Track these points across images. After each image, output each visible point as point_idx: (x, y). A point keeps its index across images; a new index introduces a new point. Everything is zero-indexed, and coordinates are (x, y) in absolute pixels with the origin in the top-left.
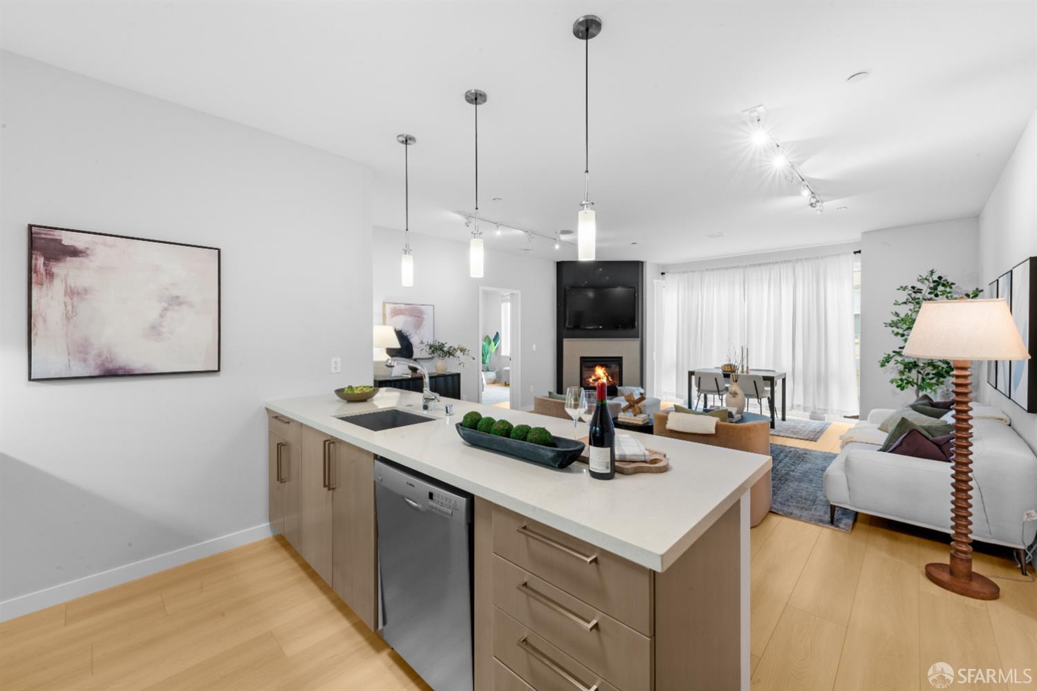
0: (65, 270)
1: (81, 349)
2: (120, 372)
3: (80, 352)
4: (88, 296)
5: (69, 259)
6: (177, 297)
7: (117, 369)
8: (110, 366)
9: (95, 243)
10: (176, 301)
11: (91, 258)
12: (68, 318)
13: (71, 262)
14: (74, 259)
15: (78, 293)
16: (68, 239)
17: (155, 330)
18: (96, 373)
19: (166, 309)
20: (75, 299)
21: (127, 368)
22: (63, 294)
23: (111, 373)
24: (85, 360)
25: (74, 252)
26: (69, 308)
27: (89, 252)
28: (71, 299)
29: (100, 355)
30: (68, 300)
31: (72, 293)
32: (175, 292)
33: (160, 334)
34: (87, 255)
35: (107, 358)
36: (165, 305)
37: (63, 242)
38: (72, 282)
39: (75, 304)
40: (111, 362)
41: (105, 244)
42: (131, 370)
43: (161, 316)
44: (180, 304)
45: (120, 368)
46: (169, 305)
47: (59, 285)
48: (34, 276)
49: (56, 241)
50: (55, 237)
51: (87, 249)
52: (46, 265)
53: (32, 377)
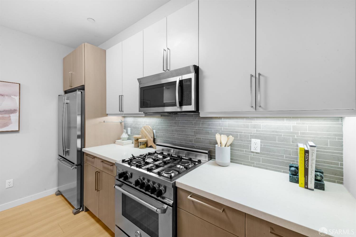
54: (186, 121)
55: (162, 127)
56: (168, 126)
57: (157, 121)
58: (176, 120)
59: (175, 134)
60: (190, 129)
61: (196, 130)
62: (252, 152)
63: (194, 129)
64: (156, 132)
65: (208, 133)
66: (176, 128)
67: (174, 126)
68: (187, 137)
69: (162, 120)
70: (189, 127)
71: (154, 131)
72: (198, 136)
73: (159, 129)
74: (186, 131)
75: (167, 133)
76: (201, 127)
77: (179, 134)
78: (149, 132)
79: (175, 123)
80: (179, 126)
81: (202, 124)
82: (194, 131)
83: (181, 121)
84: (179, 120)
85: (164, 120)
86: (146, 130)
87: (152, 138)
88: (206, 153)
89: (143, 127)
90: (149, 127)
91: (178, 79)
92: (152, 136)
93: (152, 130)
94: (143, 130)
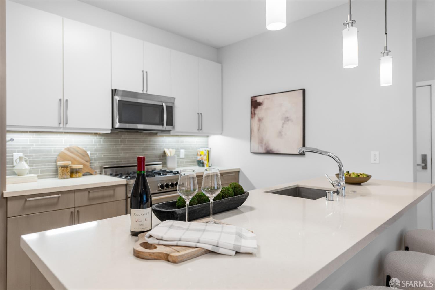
0: (259, 111)
1: (261, 142)
2: (271, 152)
4: (263, 121)
6: (287, 117)
8: (268, 149)
9: (264, 99)
10: (287, 119)
11: (264, 105)
12: (258, 130)
13: (259, 107)
15: (261, 120)
16: (259, 99)
17: (280, 134)
18: (264, 152)
19: (284, 124)
20: (260, 122)
21: (272, 150)
22: (257, 120)
23: (269, 152)
24: (262, 146)
25: (260, 104)
26: (259, 126)
27: (263, 103)
29: (266, 144)
30: (258, 123)
32: (287, 115)
33: (282, 135)
36: (283, 121)
37: (258, 101)
38: (259, 116)
39: (260, 124)
40: (268, 147)
41: (267, 99)
42: (274, 151)
43: (282, 127)
44: (288, 120)
46: (285, 121)
47: (256, 118)
48: (252, 115)
49: (256, 101)
50: (256, 100)
51: (263, 102)
52: (254, 111)
53: (252, 152)
54: (133, 139)
55: (101, 147)
57: (93, 139)
58: (122, 138)
59: (121, 153)
60: (138, 147)
61: (144, 147)
62: (181, 158)
63: (142, 147)
64: (91, 154)
65: (154, 149)
66: (122, 147)
67: (120, 145)
69: (101, 138)
70: (137, 145)
71: (89, 153)
73: (96, 150)
75: (111, 153)
76: (148, 145)
77: (127, 153)
78: (80, 155)
80: (126, 144)
81: (150, 141)
82: (142, 149)
83: (129, 138)
84: (127, 139)
85: (104, 138)
86: (72, 153)
87: (87, 162)
88: (160, 164)
89: (66, 149)
90: (79, 148)
91: (164, 104)
92: (87, 159)
93: (86, 152)
94: (64, 153)
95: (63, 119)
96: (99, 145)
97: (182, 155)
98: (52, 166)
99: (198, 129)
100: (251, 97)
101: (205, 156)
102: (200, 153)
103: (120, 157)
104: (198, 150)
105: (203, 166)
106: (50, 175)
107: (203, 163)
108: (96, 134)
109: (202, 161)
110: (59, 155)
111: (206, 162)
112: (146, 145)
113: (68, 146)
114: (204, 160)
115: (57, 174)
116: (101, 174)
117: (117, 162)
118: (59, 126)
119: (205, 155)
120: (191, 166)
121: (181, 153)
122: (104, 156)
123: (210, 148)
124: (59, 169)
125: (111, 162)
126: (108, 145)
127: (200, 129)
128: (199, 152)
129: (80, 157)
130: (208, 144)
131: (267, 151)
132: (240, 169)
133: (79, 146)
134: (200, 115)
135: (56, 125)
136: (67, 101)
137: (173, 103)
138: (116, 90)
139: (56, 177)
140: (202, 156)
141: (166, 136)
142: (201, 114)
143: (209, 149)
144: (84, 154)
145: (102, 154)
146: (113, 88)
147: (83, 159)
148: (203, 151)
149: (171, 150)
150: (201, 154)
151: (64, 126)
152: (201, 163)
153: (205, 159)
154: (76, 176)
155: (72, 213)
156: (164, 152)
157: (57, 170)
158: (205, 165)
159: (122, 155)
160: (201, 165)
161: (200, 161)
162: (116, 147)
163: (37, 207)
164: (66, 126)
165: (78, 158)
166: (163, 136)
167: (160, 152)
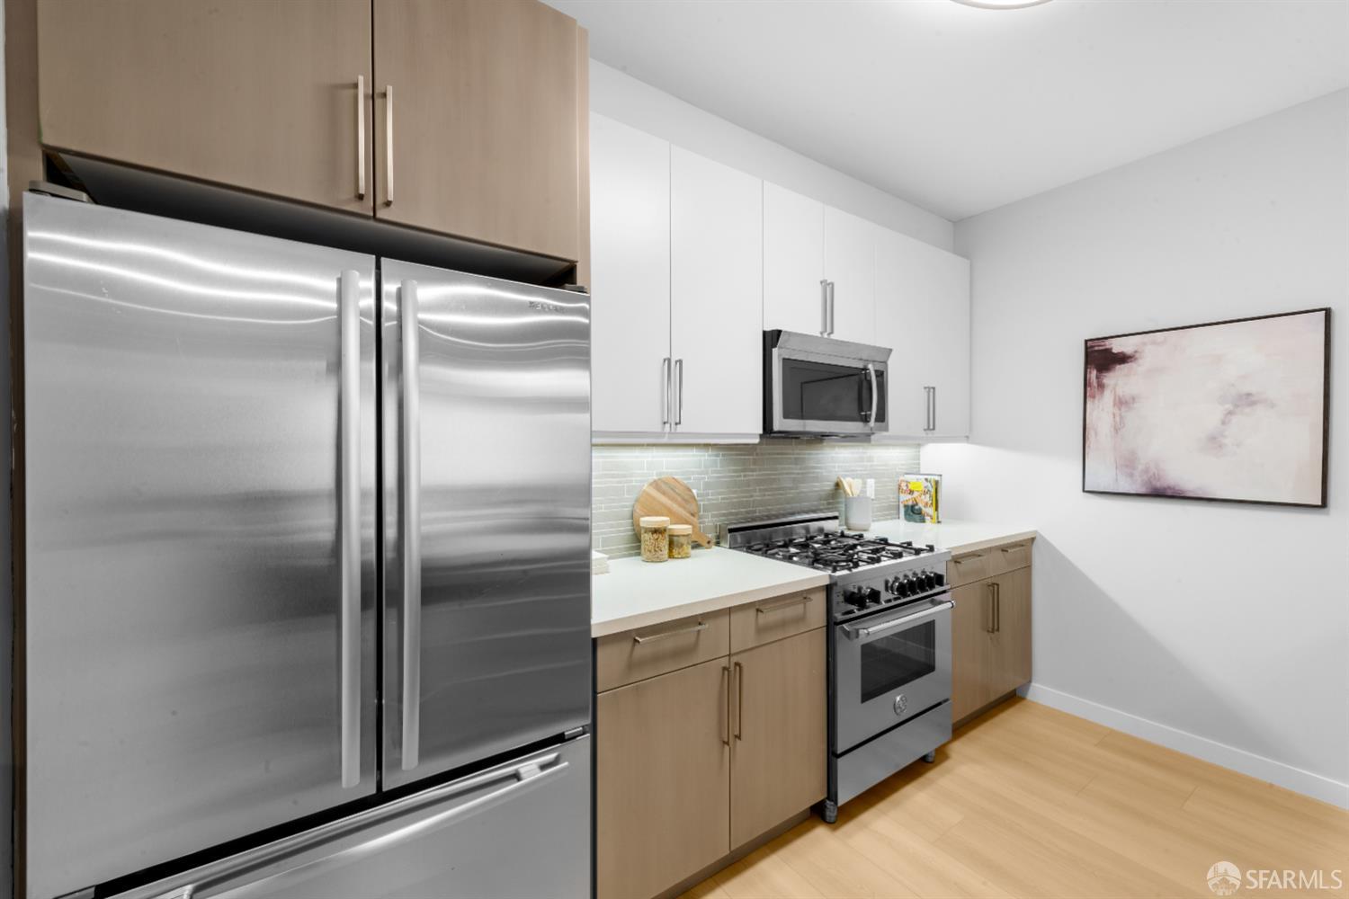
0: (1117, 379)
1: (1128, 463)
2: (1169, 493)
3: (1127, 466)
4: (1135, 405)
5: (1118, 367)
6: (1249, 395)
7: (1165, 489)
8: (1158, 485)
9: (1144, 344)
10: (1246, 401)
11: (1140, 361)
12: (1116, 430)
13: (1120, 370)
14: (1123, 366)
15: (1126, 403)
16: (1117, 346)
17: (1214, 442)
18: (1142, 490)
19: (1230, 413)
20: (1123, 409)
21: (1177, 488)
22: (1112, 404)
23: (1160, 493)
24: (1131, 475)
25: (1123, 359)
26: (1118, 419)
27: (1137, 355)
28: (1120, 409)
29: (1146, 471)
30: (1117, 412)
31: (1121, 403)
32: (1246, 388)
33: (1222, 446)
34: (1136, 359)
35: (1154, 475)
36: (1229, 406)
37: (1115, 351)
38: (1120, 392)
39: (1123, 414)
40: (1159, 480)
41: (1154, 343)
42: (1183, 492)
43: (1223, 423)
44: (1253, 403)
45: (1169, 488)
46: (1237, 406)
47: (1108, 396)
48: (1088, 389)
49: (1108, 351)
50: (1108, 347)
51: (1136, 352)
52: (1097, 378)
53: (1086, 489)
54: (778, 454)
55: (718, 478)
56: (735, 471)
57: (703, 458)
58: (757, 454)
59: (756, 491)
60: (787, 474)
61: (798, 474)
62: (869, 500)
63: (794, 474)
64: (699, 495)
65: (816, 479)
67: (753, 471)
68: (781, 494)
69: (717, 456)
70: (785, 469)
71: (694, 491)
72: (804, 488)
73: (707, 485)
74: (779, 479)
75: (735, 492)
76: (805, 468)
77: (766, 490)
78: (679, 499)
79: (755, 462)
80: (765, 470)
81: (808, 459)
82: (795, 478)
86: (664, 493)
87: (693, 515)
88: (836, 518)
89: (651, 484)
90: (675, 480)
91: (870, 366)
92: (693, 508)
93: (690, 490)
94: (648, 494)
95: (673, 413)
96: (713, 472)
97: (871, 493)
98: (624, 529)
99: (926, 427)
100: (1086, 341)
101: (928, 496)
102: (907, 486)
103: (754, 501)
104: (901, 478)
105: (923, 521)
106: (619, 550)
107: (920, 512)
108: (707, 446)
109: (916, 507)
110: (637, 500)
111: (930, 510)
112: (800, 469)
113: (655, 478)
114: (921, 505)
115: (639, 547)
116: (718, 544)
117: (747, 512)
118: (663, 428)
119: (925, 493)
120: (887, 519)
121: (868, 486)
122: (722, 499)
123: (941, 475)
124: (646, 537)
125: (737, 514)
126: (729, 471)
127: (931, 427)
128: (903, 485)
129: (680, 505)
130: (919, 464)
131: (1156, 489)
132: (1036, 532)
133: (676, 477)
134: (931, 390)
135: (657, 428)
136: (680, 362)
137: (885, 363)
138: (779, 332)
139: (631, 555)
140: (916, 494)
141: (839, 446)
142: (934, 388)
143: (937, 478)
144: (687, 498)
145: (719, 494)
146: (768, 329)
147: (684, 508)
148: (917, 483)
149: (849, 479)
150: (911, 487)
151: (673, 431)
152: (914, 513)
153: (923, 502)
154: (679, 553)
155: (724, 669)
156: (838, 485)
157: (637, 538)
158: (927, 518)
159: (757, 496)
160: (917, 517)
161: (913, 507)
162: (745, 476)
163: (657, 659)
164: (676, 429)
165: (675, 507)
166: (834, 447)
167: (829, 486)
